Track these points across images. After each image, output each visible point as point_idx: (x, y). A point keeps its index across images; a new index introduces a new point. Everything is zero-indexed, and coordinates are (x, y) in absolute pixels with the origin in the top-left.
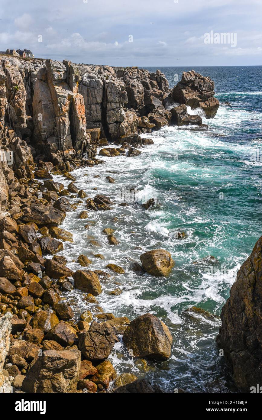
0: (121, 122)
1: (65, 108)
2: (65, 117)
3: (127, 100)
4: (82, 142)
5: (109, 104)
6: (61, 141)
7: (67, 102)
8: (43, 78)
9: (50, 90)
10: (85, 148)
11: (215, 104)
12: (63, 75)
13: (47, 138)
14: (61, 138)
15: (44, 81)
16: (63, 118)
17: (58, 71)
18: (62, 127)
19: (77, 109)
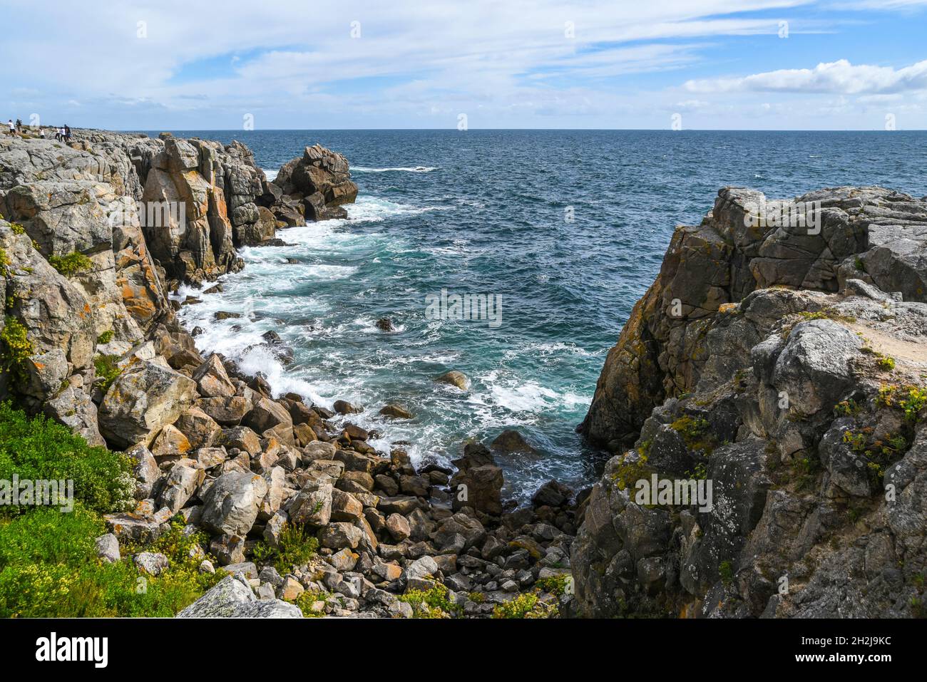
0: (253, 223)
1: (204, 208)
2: (204, 220)
3: (262, 190)
4: (226, 255)
5: (236, 198)
6: (200, 256)
7: (205, 198)
8: (163, 167)
9: (175, 183)
10: (230, 263)
11: (353, 190)
12: (196, 161)
13: (179, 253)
14: (200, 251)
15: (164, 170)
16: (201, 221)
17: (189, 156)
18: (202, 234)
19: (219, 209)
